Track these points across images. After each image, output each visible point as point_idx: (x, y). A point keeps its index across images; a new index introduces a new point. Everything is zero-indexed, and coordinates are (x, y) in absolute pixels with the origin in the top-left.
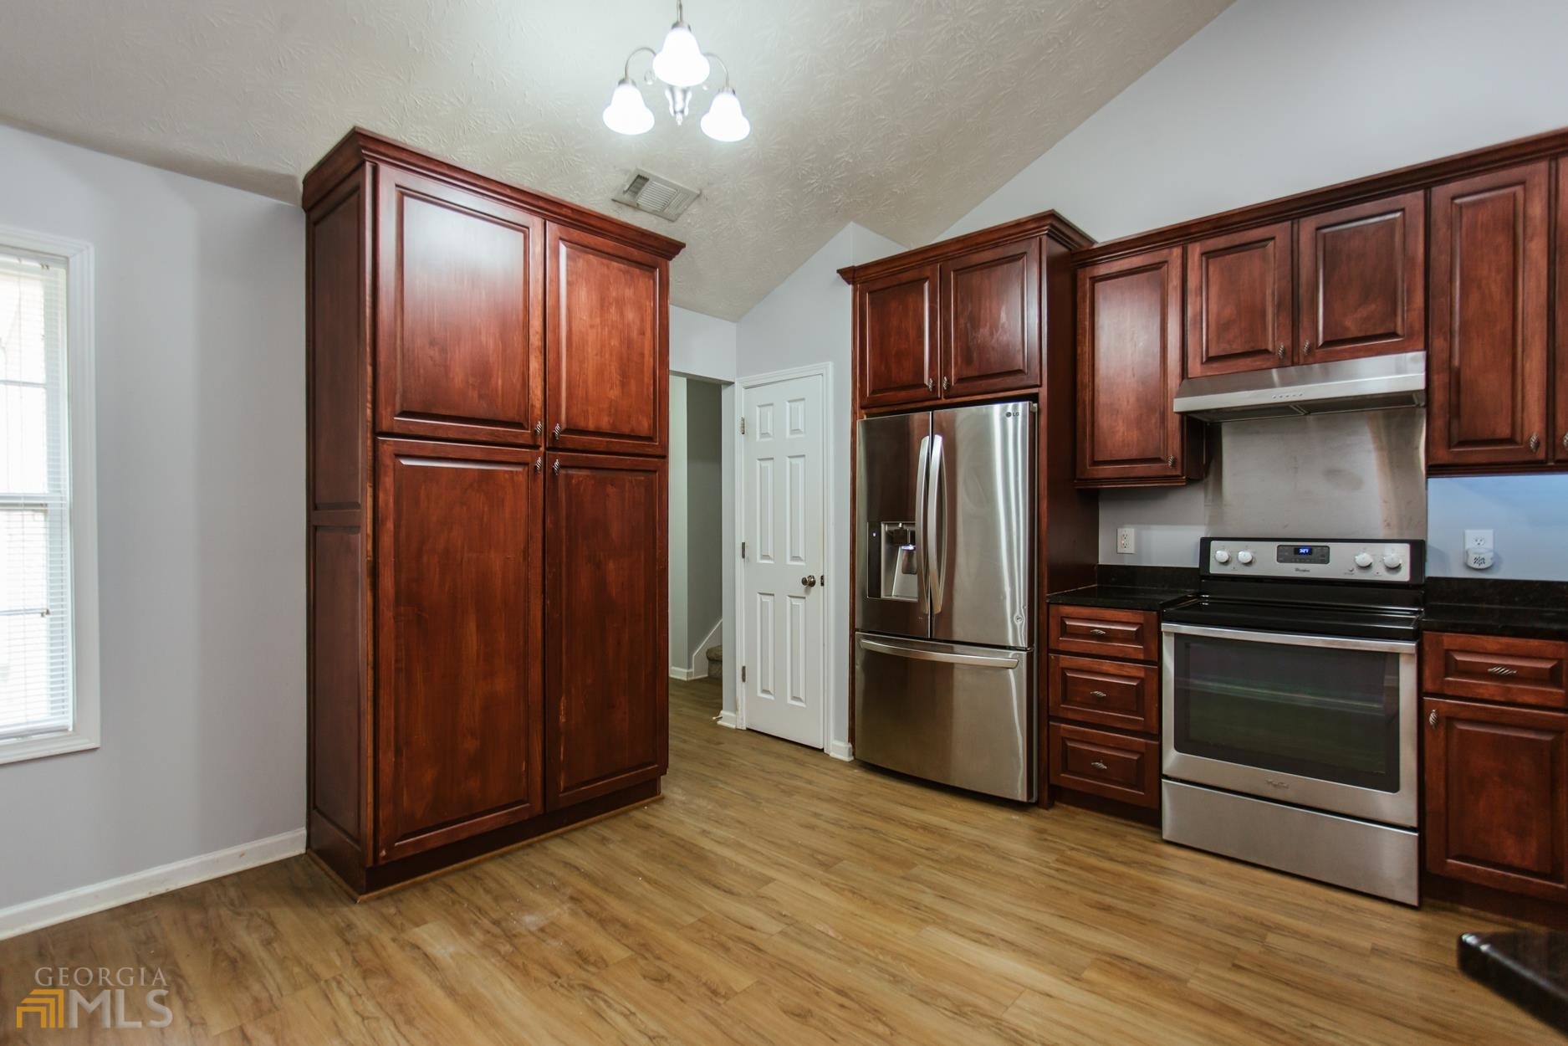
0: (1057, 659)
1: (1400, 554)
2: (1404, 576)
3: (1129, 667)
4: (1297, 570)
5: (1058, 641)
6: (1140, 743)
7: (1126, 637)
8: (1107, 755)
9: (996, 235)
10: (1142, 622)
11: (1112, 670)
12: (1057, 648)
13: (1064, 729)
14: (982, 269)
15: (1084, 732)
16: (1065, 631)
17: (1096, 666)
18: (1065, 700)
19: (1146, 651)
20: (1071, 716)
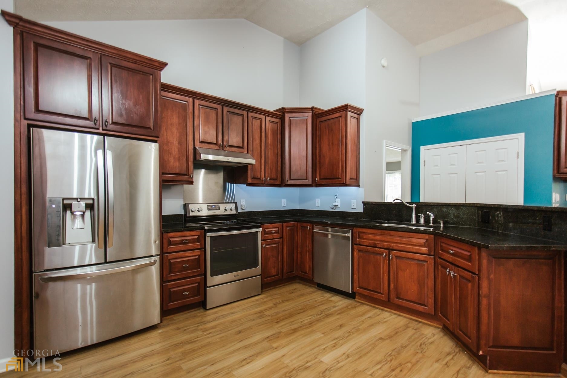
0: (167, 256)
1: (233, 206)
2: (234, 212)
3: (195, 252)
4: (213, 212)
5: (167, 248)
6: (199, 279)
7: (194, 241)
8: (187, 288)
9: (137, 58)
10: (198, 234)
11: (189, 255)
12: (167, 252)
13: (170, 284)
14: (129, 71)
15: (178, 282)
16: (170, 243)
17: (183, 255)
18: (171, 272)
19: (201, 245)
20: (173, 278)
